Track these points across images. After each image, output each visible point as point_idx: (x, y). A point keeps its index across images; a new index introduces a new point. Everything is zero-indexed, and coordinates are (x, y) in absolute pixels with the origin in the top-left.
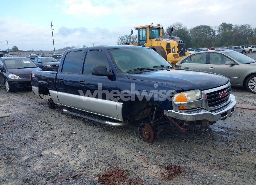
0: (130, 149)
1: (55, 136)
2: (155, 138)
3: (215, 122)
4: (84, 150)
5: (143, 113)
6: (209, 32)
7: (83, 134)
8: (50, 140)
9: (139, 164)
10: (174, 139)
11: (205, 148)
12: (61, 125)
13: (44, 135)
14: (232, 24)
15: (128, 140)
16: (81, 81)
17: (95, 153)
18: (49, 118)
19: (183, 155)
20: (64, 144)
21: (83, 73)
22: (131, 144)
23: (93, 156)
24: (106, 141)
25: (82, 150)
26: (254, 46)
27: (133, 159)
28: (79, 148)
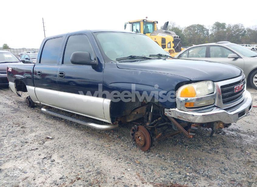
0: (119, 160)
1: (26, 142)
2: (152, 145)
3: (230, 124)
4: (60, 161)
5: (137, 113)
6: (202, 31)
7: (62, 139)
8: (17, 148)
9: (130, 183)
10: (175, 145)
11: (216, 157)
12: (37, 127)
13: (13, 140)
14: (225, 23)
15: (118, 148)
16: (60, 74)
17: (72, 166)
18: (25, 119)
19: (189, 168)
20: (34, 152)
21: (63, 63)
22: (121, 153)
23: (69, 170)
24: (90, 149)
25: (57, 161)
26: (248, 45)
27: (123, 175)
28: (52, 158)
